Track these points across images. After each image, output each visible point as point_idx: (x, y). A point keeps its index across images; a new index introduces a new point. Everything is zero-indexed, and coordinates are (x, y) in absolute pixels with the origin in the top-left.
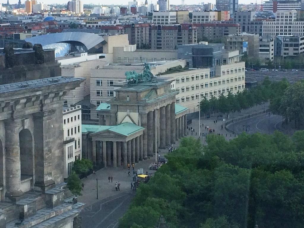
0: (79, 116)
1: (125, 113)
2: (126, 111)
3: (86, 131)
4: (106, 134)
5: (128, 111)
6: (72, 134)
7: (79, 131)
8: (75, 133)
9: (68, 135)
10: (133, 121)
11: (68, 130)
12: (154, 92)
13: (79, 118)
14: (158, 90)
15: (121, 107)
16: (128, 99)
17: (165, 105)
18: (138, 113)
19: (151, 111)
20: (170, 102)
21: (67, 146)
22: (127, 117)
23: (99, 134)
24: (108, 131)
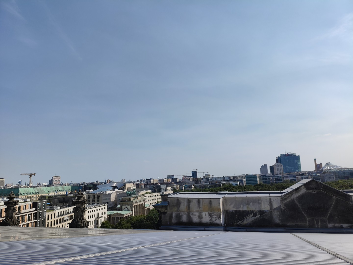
0: (106, 207)
1: (125, 206)
2: (126, 206)
3: (109, 214)
4: (116, 214)
5: (126, 205)
6: (103, 215)
7: (106, 214)
8: (104, 214)
9: (101, 215)
10: (128, 209)
11: (101, 213)
12: (136, 198)
13: (106, 208)
14: (138, 198)
15: (124, 204)
16: (126, 201)
17: (141, 203)
18: (130, 206)
19: (135, 205)
20: (143, 202)
21: (100, 219)
22: (126, 208)
23: (114, 215)
24: (117, 213)
